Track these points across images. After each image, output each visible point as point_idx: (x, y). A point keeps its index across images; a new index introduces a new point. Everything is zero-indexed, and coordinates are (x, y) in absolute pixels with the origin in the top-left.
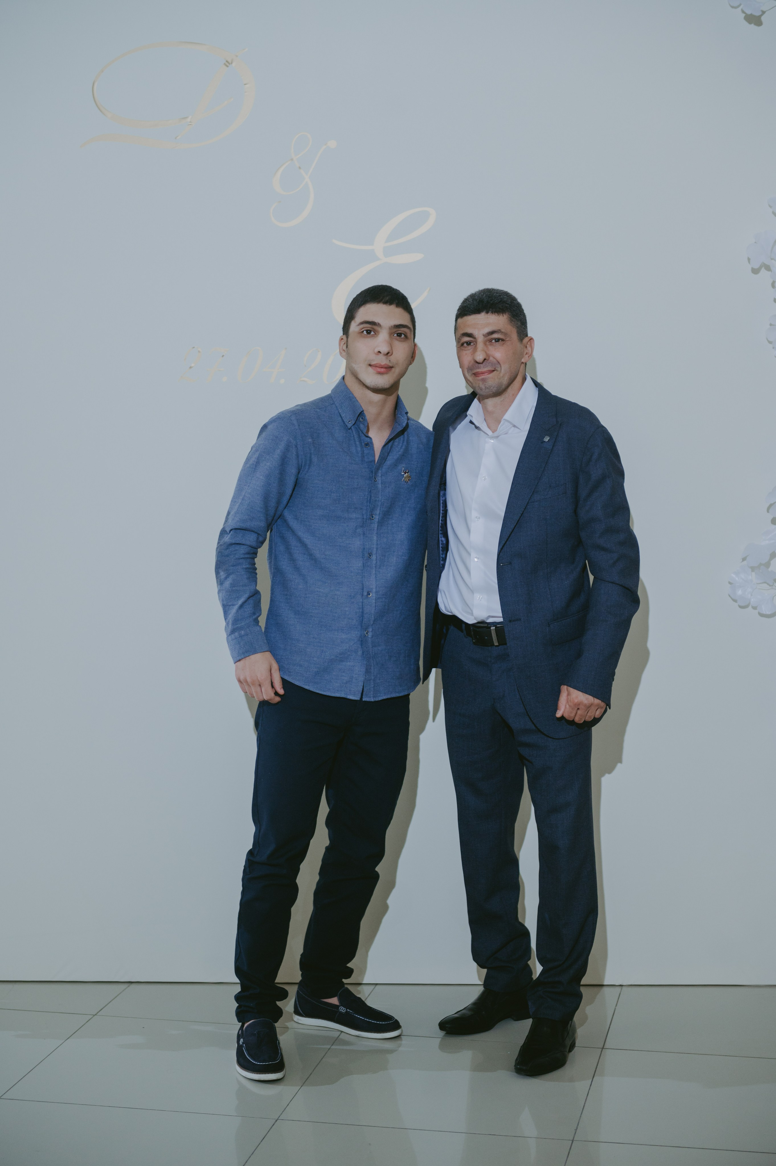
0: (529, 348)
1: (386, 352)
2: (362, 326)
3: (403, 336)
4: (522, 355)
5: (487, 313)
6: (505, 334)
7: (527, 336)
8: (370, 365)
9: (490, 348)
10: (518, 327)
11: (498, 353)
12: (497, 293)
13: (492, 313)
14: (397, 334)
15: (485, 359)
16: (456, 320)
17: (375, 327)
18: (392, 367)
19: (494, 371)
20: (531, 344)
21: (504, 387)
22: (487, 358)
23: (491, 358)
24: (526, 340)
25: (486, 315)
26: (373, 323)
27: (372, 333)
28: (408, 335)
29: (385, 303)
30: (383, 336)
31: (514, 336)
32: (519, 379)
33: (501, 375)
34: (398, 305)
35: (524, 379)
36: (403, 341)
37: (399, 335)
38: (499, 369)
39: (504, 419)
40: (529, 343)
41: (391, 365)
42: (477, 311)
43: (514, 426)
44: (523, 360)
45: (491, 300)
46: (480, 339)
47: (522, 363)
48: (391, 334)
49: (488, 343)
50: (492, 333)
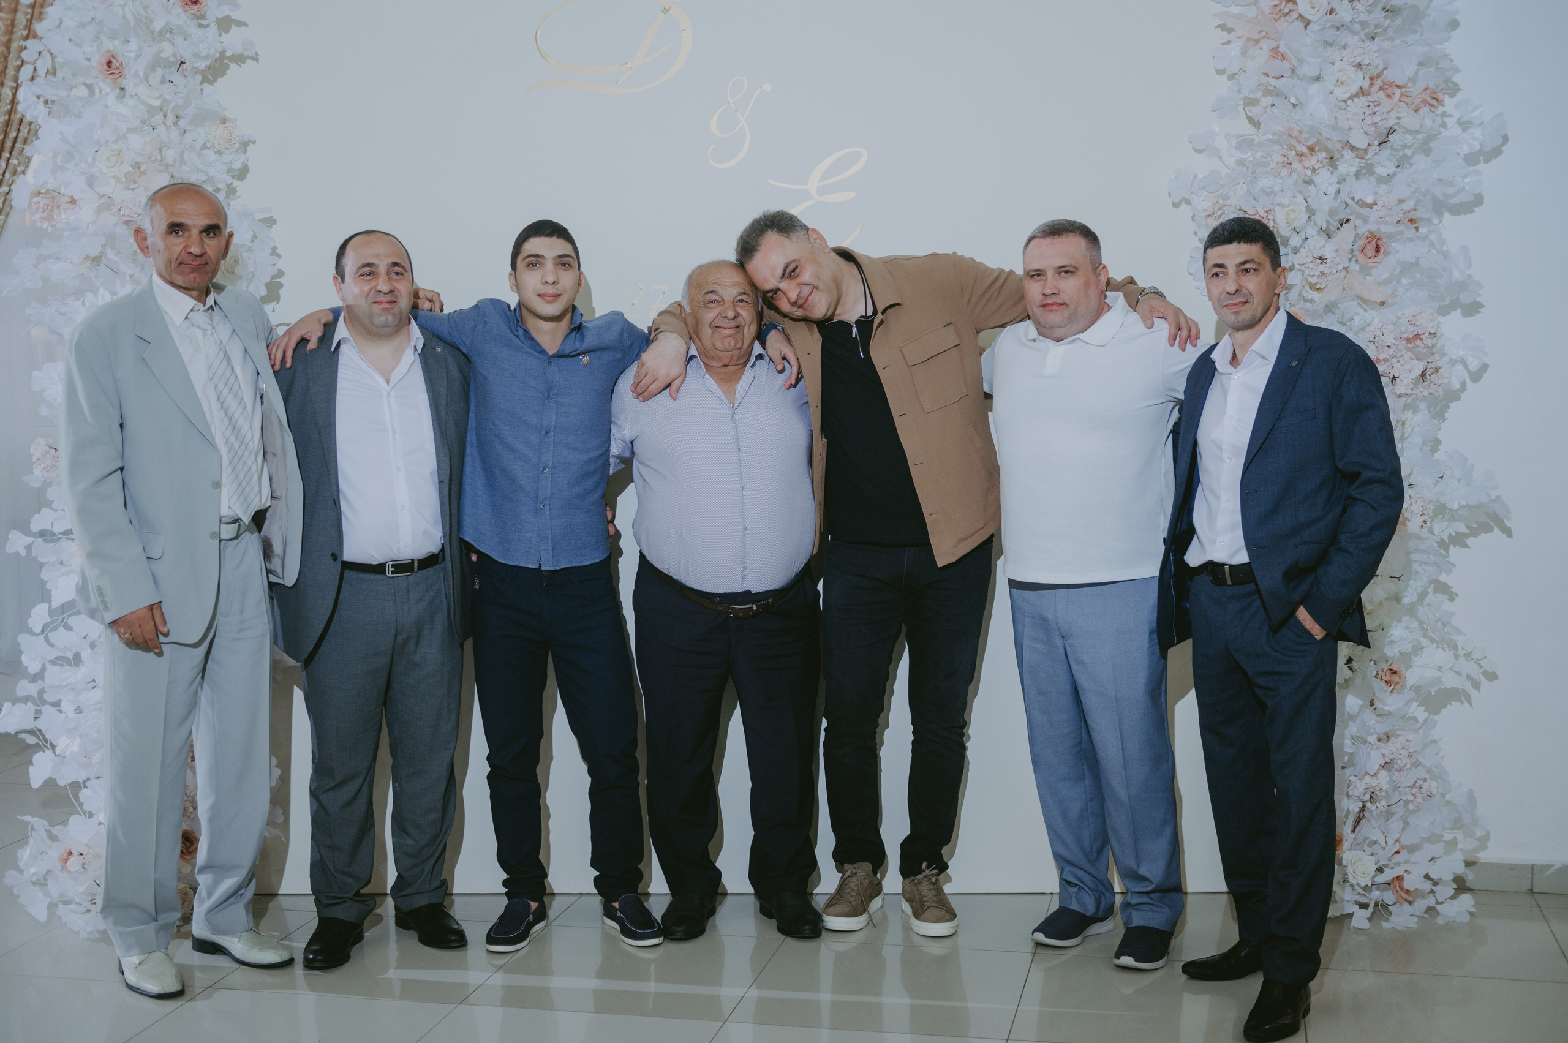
0: (1282, 279)
1: (552, 282)
2: (527, 260)
3: (567, 265)
4: (1275, 287)
5: (1239, 242)
6: (1259, 264)
7: (1280, 266)
8: (539, 295)
9: (1243, 278)
10: (1271, 257)
11: (1252, 283)
12: (1248, 222)
13: (1244, 242)
14: (562, 264)
15: (1237, 290)
16: (1205, 252)
17: (539, 259)
18: (560, 295)
19: (1246, 302)
20: (1284, 276)
21: (1257, 319)
22: (1240, 289)
23: (1244, 290)
24: (1279, 270)
25: (1238, 245)
26: (537, 256)
27: (538, 265)
28: (572, 264)
29: (547, 235)
30: (549, 265)
31: (1268, 266)
32: (1272, 309)
33: (1255, 306)
34: (559, 237)
35: (1278, 309)
36: (570, 269)
37: (564, 265)
38: (1251, 301)
39: (1252, 350)
40: (1282, 274)
41: (558, 293)
42: (1228, 241)
43: (1263, 357)
44: (1276, 292)
45: (1243, 230)
46: (1231, 270)
47: (1275, 294)
48: (556, 264)
49: (1240, 273)
50: (1245, 262)
